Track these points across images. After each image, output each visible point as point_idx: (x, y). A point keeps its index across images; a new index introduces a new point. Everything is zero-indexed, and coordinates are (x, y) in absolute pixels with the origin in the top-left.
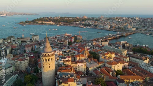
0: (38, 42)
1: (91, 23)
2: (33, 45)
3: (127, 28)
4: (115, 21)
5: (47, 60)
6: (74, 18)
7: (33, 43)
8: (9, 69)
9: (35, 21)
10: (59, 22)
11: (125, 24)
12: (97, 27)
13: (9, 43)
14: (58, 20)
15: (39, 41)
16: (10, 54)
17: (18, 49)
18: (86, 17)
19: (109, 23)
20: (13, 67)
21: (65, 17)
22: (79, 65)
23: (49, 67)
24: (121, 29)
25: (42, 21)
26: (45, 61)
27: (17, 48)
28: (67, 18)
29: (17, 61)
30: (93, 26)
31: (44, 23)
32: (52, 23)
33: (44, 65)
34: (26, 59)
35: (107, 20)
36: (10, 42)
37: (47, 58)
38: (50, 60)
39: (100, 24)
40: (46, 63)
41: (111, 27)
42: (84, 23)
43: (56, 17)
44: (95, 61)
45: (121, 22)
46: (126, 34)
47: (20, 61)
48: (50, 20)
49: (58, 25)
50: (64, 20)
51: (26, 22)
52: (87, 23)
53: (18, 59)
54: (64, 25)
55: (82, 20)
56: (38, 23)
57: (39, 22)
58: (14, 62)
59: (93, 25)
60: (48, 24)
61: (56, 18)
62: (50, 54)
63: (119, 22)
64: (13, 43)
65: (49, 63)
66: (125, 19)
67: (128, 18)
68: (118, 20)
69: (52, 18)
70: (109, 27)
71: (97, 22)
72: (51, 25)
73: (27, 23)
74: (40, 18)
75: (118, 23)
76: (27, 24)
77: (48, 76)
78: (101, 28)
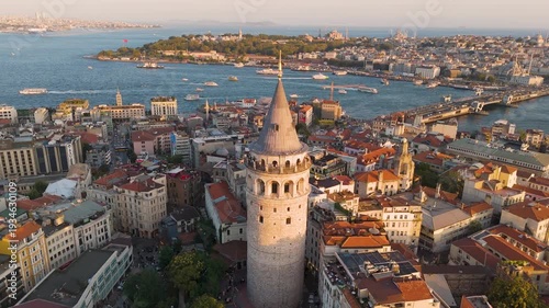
0: (177, 121)
1: (361, 58)
2: (161, 131)
3: (509, 77)
4: (454, 50)
5: (281, 189)
6: (294, 38)
7: (158, 125)
8: (96, 222)
9: (155, 48)
10: (240, 52)
11: (501, 62)
12: (386, 72)
13: (69, 123)
14: (236, 45)
15: (181, 119)
16: (80, 165)
17: (105, 149)
18: (339, 37)
19: (432, 57)
20: (107, 217)
21: (262, 37)
22: (392, 215)
23: (288, 221)
24: (483, 79)
25: (178, 48)
26: (269, 189)
27: (101, 142)
28: (270, 37)
29: (120, 190)
30: (372, 67)
31: (185, 58)
32: (214, 55)
33: (263, 213)
34: (158, 186)
35: (424, 45)
36: (75, 122)
37: (282, 180)
38: (295, 187)
39: (400, 60)
40: (274, 203)
41: (444, 72)
42: (333, 55)
43: (229, 35)
44: (446, 201)
45: (481, 55)
46: (510, 99)
47: (133, 193)
48: (208, 46)
49: (236, 65)
50: (261, 47)
51: (123, 52)
52: (348, 58)
53: (124, 183)
54: (262, 63)
55: (325, 46)
56: (164, 57)
57: (168, 53)
58: (109, 196)
59: (370, 63)
60: (200, 59)
61: (228, 39)
62: (293, 160)
63: (473, 52)
64: (85, 124)
65: (289, 202)
66: (495, 43)
67: (506, 40)
68: (468, 46)
69: (213, 39)
70: (436, 71)
71: (384, 52)
72: (212, 62)
73: (124, 55)
74: (171, 38)
75: (467, 57)
76: (123, 59)
77: (277, 264)
78: (405, 74)
